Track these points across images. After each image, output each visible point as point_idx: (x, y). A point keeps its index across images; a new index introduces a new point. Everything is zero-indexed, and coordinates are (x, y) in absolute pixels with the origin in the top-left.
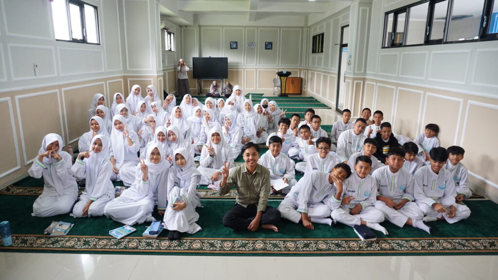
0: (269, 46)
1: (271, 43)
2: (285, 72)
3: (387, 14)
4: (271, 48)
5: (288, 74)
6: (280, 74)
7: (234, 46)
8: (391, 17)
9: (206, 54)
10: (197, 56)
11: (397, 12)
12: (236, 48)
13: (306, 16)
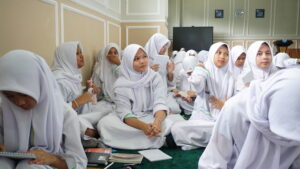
0: (260, 13)
1: (263, 11)
2: (285, 41)
4: (263, 16)
5: (290, 43)
6: (279, 44)
7: (219, 14)
9: (188, 24)
10: (177, 25)
12: (222, 17)
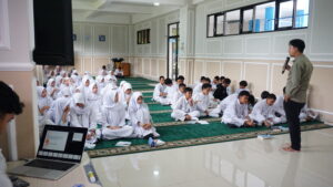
0: (102, 38)
1: (104, 37)
2: (118, 59)
3: (209, 16)
4: (104, 40)
5: (121, 60)
6: (115, 60)
8: (212, 18)
11: (216, 15)
12: (75, 40)
13: (130, 16)
